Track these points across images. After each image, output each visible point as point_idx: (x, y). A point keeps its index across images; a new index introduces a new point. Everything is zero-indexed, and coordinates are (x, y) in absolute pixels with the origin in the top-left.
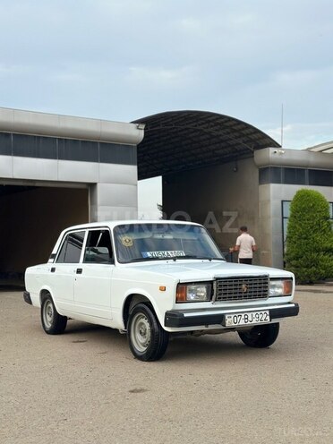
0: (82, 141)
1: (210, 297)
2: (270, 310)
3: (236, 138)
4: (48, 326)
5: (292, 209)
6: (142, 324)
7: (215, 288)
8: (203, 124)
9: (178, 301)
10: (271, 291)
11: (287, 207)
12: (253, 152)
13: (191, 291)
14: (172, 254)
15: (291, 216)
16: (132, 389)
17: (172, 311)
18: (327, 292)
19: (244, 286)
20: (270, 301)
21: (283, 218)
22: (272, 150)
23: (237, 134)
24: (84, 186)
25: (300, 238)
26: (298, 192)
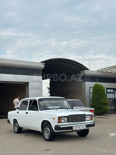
0: (24, 69)
1: (68, 121)
2: (86, 125)
3: (75, 67)
4: (16, 131)
5: (93, 90)
6: (47, 129)
7: (70, 118)
8: (64, 62)
9: (59, 122)
10: (87, 119)
11: (91, 89)
12: (80, 71)
13: (62, 119)
14: (56, 107)
15: (93, 92)
16: (46, 149)
17: (57, 125)
18: (105, 118)
19: (78, 118)
20: (86, 122)
21: (90, 93)
22: (86, 71)
23: (74, 66)
24: (25, 83)
25: (96, 100)
26: (95, 85)
